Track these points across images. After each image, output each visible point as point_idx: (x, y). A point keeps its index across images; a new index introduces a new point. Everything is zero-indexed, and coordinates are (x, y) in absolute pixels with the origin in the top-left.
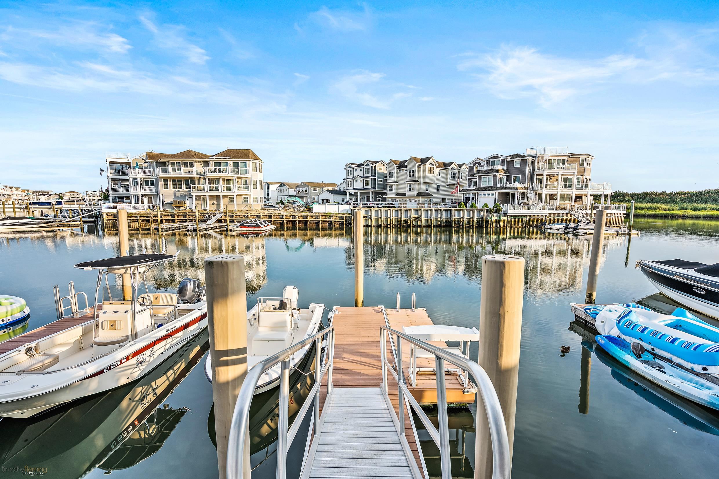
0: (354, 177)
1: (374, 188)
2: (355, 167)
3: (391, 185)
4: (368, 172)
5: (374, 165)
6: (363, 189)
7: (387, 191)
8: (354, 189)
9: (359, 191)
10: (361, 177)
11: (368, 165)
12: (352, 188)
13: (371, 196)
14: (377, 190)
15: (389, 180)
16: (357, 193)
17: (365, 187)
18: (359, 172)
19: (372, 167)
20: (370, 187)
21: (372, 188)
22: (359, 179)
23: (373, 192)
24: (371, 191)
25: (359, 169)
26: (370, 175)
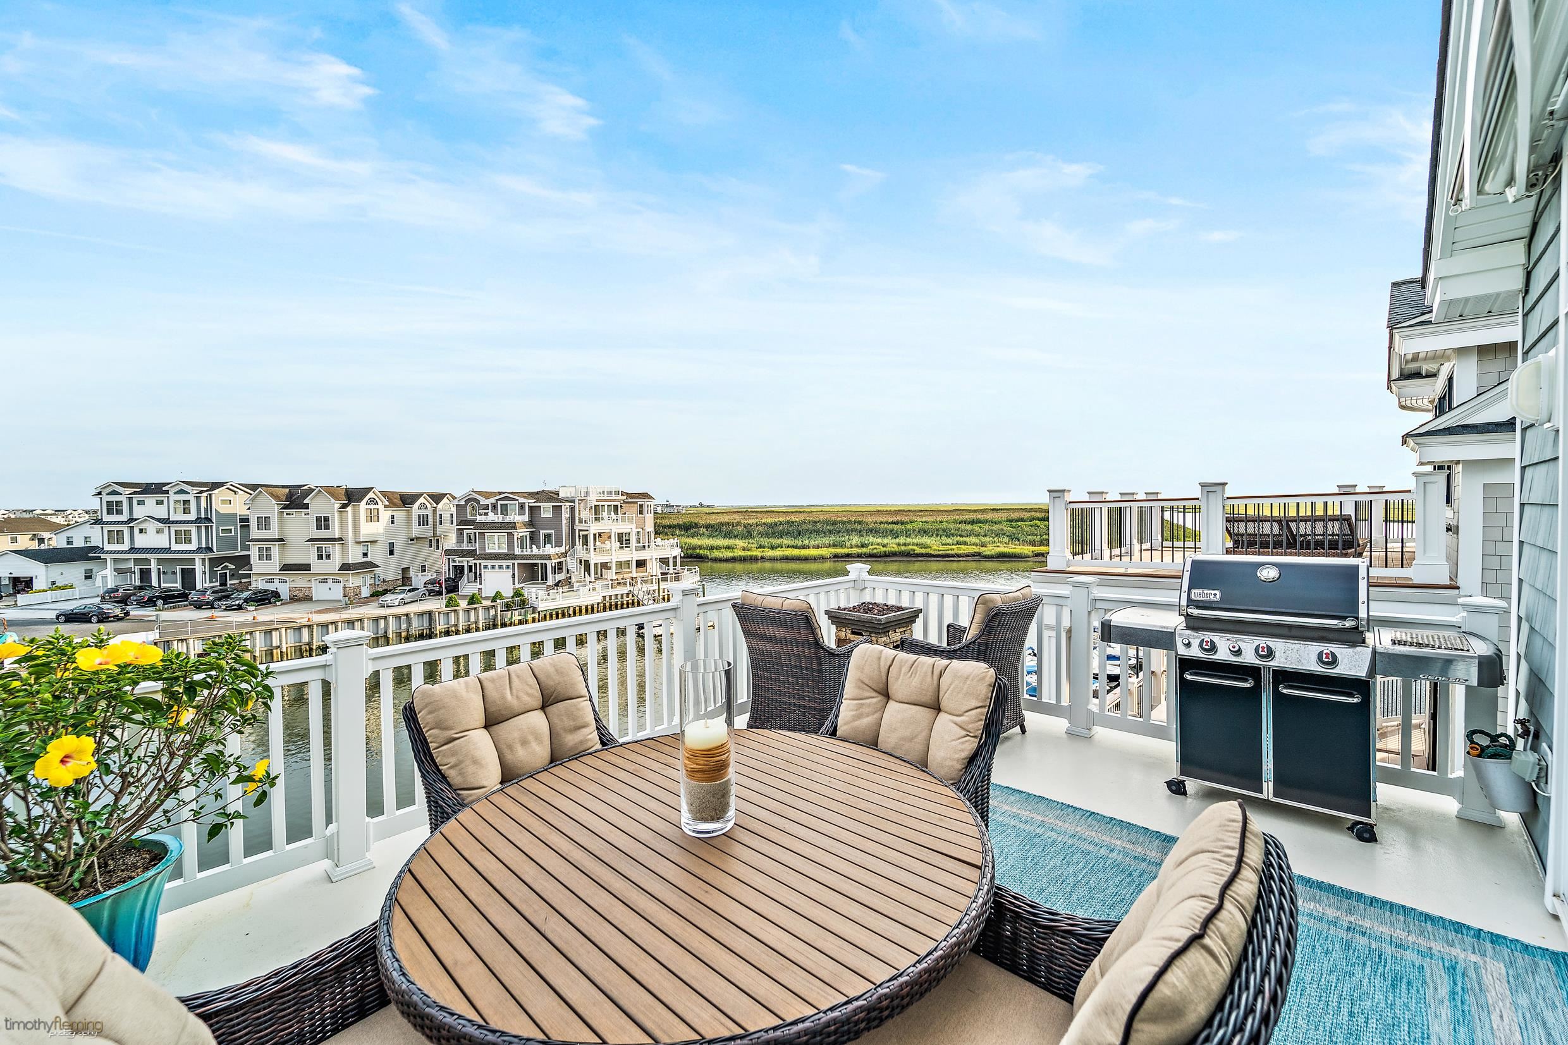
0: (131, 520)
1: (209, 549)
2: (135, 493)
3: (265, 546)
4: (186, 511)
5: (205, 494)
6: (168, 550)
7: (254, 560)
8: (133, 550)
9: (152, 557)
10: (159, 520)
11: (182, 492)
12: (126, 546)
13: (198, 567)
14: (217, 553)
15: (254, 533)
16: (148, 561)
17: (175, 547)
18: (150, 507)
19: (198, 499)
20: (193, 546)
21: (199, 550)
22: (151, 527)
23: (204, 560)
24: (198, 557)
25: (150, 500)
26: (192, 516)
